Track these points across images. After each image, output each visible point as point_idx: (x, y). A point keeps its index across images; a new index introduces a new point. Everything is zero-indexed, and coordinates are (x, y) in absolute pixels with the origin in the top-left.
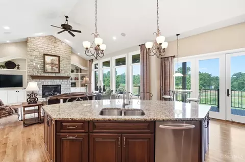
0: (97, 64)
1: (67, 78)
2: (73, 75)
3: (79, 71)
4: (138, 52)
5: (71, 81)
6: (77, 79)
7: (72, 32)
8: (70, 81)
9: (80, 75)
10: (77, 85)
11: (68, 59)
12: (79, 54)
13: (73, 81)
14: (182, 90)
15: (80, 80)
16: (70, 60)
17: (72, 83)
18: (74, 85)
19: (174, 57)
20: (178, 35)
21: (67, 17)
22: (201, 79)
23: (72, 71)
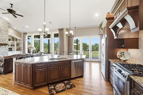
0: (30, 36)
1: (6, 45)
2: (10, 43)
3: (15, 40)
4: (58, 32)
5: (9, 47)
6: (13, 45)
7: (16, 15)
8: (7, 47)
9: (15, 43)
10: (13, 50)
11: (6, 31)
12: (15, 28)
13: (10, 47)
14: (76, 51)
15: (16, 46)
16: (8, 32)
17: (9, 49)
18: (10, 49)
19: (74, 36)
20: (75, 27)
21: (12, 5)
22: (83, 46)
23: (9, 40)
